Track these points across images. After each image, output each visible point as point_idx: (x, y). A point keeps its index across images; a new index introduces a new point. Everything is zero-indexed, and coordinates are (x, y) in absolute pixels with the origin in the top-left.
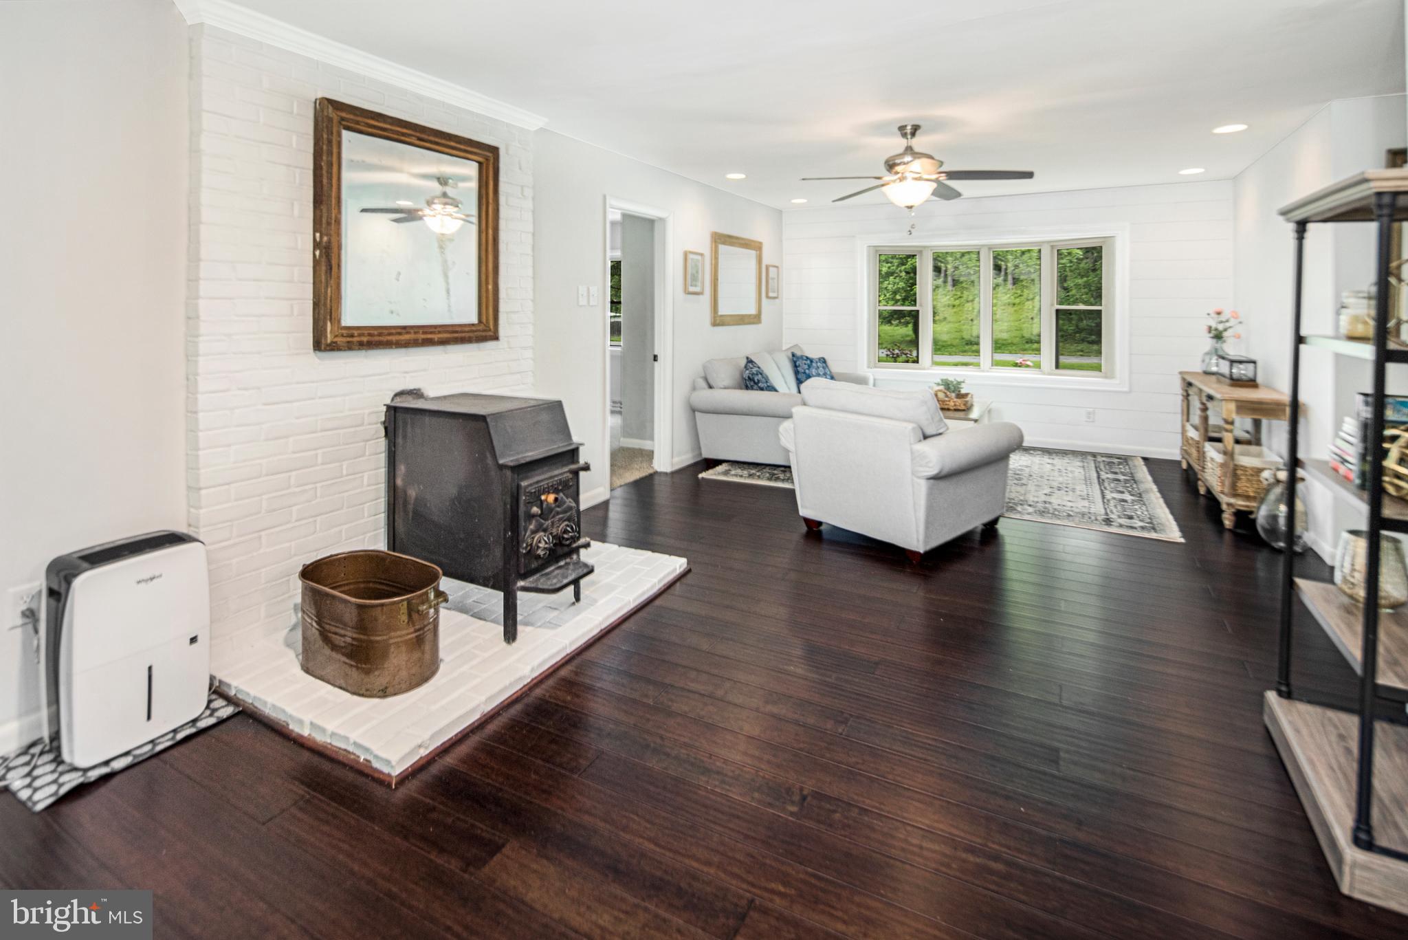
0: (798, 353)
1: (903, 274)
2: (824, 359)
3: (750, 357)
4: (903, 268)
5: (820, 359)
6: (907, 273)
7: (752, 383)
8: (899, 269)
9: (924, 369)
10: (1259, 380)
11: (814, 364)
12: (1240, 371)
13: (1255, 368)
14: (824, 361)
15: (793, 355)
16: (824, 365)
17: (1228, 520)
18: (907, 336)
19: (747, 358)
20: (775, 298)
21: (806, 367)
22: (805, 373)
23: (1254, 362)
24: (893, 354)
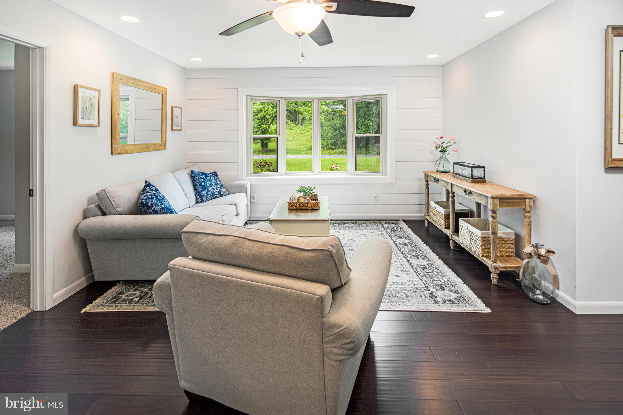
0: (196, 170)
1: (256, 120)
2: (215, 173)
3: (148, 181)
4: (256, 117)
5: (212, 173)
6: (258, 119)
7: (146, 208)
8: (255, 117)
9: (281, 175)
10: (486, 178)
11: (208, 178)
12: (478, 173)
13: (484, 170)
14: (215, 174)
15: (192, 172)
16: (216, 177)
17: (494, 278)
18: (259, 148)
19: (146, 182)
20: (179, 130)
21: (202, 180)
22: (201, 185)
23: (484, 167)
24: (261, 165)
